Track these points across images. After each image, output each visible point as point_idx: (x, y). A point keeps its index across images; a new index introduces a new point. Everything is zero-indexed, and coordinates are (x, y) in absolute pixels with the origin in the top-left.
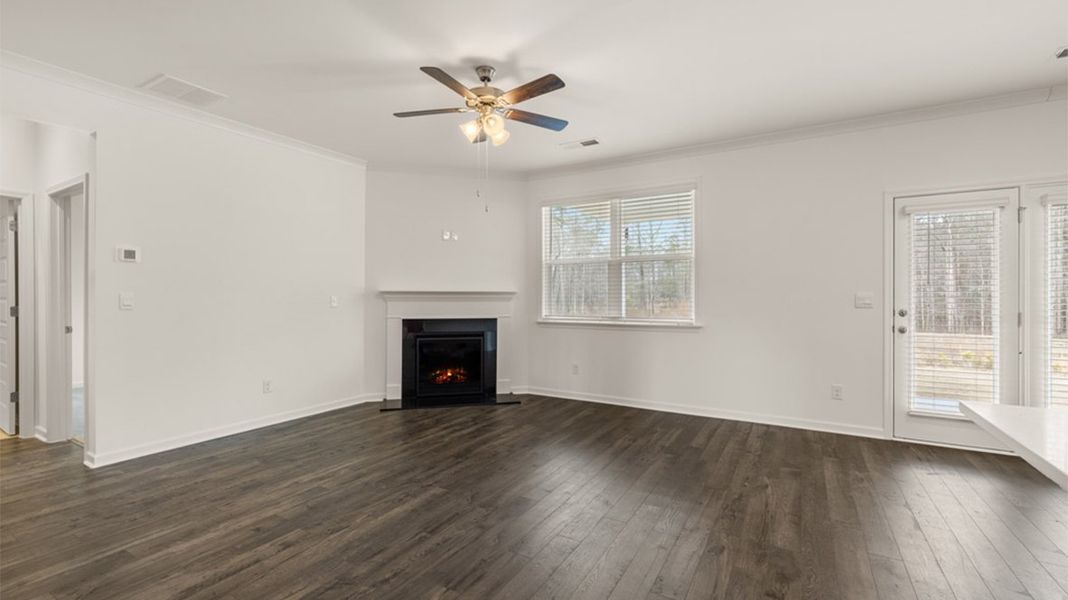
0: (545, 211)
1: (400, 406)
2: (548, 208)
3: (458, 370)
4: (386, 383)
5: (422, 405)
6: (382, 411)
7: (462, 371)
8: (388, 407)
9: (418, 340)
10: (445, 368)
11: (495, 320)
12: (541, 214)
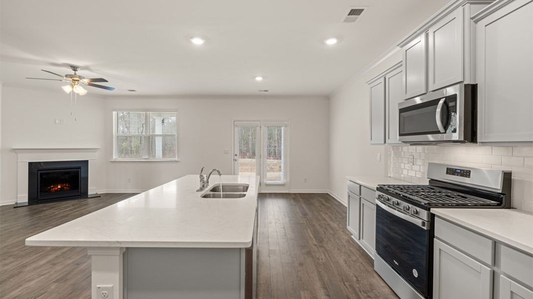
0: (114, 113)
1: (27, 204)
2: (116, 112)
3: (65, 185)
4: (17, 194)
5: (41, 203)
6: (15, 207)
7: (67, 185)
8: (18, 206)
9: (39, 172)
10: (56, 184)
11: (88, 161)
12: (112, 114)
